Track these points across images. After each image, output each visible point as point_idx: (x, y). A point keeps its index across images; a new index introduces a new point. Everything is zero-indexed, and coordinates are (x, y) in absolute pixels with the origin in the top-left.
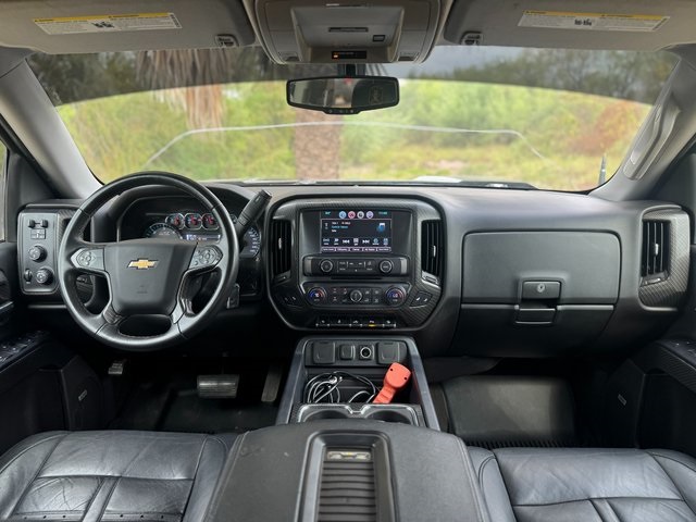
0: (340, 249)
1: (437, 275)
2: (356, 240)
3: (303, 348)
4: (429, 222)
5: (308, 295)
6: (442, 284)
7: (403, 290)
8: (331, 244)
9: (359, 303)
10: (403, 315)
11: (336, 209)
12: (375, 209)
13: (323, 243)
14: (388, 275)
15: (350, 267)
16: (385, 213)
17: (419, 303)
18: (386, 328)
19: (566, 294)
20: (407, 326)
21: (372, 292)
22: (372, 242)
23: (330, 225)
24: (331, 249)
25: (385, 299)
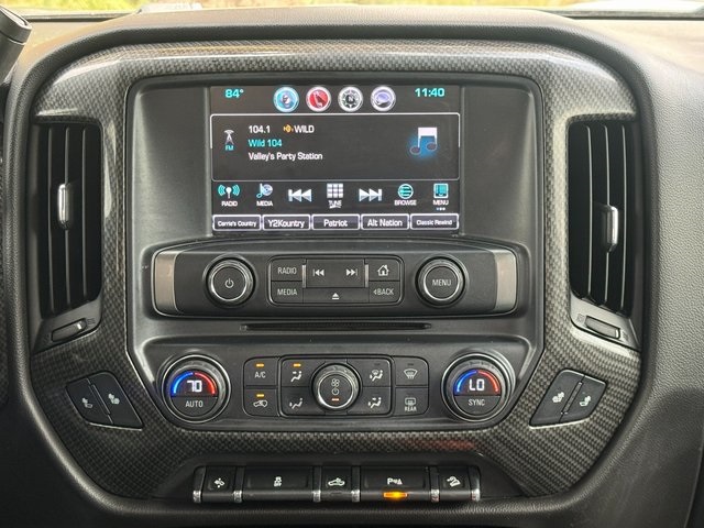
0: (279, 222)
1: (625, 313)
2: (335, 190)
4: (596, 123)
5: (162, 384)
6: (645, 345)
7: (504, 364)
8: (247, 203)
9: (347, 414)
10: (505, 456)
13: (217, 199)
14: (452, 310)
15: (312, 286)
16: (438, 92)
17: (561, 414)
18: (445, 503)
20: (521, 495)
21: (392, 374)
22: (391, 194)
23: (242, 137)
24: (247, 221)
25: (440, 400)
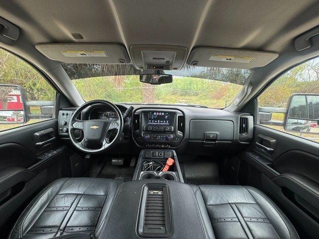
0: (154, 124)
1: (182, 132)
2: (159, 121)
3: (142, 153)
4: (180, 116)
5: (144, 137)
6: (184, 134)
7: (172, 136)
9: (159, 140)
10: (172, 143)
11: (153, 112)
12: (165, 112)
13: (149, 122)
14: (168, 131)
15: (157, 129)
16: (167, 113)
17: (177, 140)
18: (167, 147)
19: (218, 138)
20: (173, 147)
21: (163, 136)
22: (163, 122)
23: (151, 116)
25: (167, 139)
